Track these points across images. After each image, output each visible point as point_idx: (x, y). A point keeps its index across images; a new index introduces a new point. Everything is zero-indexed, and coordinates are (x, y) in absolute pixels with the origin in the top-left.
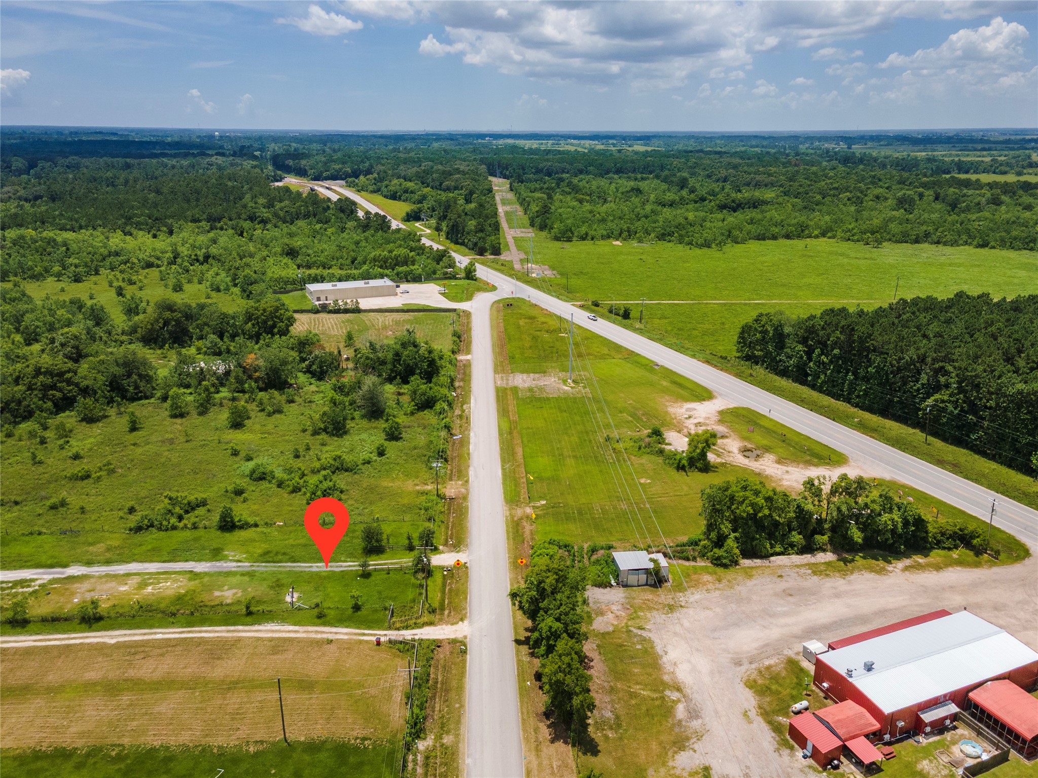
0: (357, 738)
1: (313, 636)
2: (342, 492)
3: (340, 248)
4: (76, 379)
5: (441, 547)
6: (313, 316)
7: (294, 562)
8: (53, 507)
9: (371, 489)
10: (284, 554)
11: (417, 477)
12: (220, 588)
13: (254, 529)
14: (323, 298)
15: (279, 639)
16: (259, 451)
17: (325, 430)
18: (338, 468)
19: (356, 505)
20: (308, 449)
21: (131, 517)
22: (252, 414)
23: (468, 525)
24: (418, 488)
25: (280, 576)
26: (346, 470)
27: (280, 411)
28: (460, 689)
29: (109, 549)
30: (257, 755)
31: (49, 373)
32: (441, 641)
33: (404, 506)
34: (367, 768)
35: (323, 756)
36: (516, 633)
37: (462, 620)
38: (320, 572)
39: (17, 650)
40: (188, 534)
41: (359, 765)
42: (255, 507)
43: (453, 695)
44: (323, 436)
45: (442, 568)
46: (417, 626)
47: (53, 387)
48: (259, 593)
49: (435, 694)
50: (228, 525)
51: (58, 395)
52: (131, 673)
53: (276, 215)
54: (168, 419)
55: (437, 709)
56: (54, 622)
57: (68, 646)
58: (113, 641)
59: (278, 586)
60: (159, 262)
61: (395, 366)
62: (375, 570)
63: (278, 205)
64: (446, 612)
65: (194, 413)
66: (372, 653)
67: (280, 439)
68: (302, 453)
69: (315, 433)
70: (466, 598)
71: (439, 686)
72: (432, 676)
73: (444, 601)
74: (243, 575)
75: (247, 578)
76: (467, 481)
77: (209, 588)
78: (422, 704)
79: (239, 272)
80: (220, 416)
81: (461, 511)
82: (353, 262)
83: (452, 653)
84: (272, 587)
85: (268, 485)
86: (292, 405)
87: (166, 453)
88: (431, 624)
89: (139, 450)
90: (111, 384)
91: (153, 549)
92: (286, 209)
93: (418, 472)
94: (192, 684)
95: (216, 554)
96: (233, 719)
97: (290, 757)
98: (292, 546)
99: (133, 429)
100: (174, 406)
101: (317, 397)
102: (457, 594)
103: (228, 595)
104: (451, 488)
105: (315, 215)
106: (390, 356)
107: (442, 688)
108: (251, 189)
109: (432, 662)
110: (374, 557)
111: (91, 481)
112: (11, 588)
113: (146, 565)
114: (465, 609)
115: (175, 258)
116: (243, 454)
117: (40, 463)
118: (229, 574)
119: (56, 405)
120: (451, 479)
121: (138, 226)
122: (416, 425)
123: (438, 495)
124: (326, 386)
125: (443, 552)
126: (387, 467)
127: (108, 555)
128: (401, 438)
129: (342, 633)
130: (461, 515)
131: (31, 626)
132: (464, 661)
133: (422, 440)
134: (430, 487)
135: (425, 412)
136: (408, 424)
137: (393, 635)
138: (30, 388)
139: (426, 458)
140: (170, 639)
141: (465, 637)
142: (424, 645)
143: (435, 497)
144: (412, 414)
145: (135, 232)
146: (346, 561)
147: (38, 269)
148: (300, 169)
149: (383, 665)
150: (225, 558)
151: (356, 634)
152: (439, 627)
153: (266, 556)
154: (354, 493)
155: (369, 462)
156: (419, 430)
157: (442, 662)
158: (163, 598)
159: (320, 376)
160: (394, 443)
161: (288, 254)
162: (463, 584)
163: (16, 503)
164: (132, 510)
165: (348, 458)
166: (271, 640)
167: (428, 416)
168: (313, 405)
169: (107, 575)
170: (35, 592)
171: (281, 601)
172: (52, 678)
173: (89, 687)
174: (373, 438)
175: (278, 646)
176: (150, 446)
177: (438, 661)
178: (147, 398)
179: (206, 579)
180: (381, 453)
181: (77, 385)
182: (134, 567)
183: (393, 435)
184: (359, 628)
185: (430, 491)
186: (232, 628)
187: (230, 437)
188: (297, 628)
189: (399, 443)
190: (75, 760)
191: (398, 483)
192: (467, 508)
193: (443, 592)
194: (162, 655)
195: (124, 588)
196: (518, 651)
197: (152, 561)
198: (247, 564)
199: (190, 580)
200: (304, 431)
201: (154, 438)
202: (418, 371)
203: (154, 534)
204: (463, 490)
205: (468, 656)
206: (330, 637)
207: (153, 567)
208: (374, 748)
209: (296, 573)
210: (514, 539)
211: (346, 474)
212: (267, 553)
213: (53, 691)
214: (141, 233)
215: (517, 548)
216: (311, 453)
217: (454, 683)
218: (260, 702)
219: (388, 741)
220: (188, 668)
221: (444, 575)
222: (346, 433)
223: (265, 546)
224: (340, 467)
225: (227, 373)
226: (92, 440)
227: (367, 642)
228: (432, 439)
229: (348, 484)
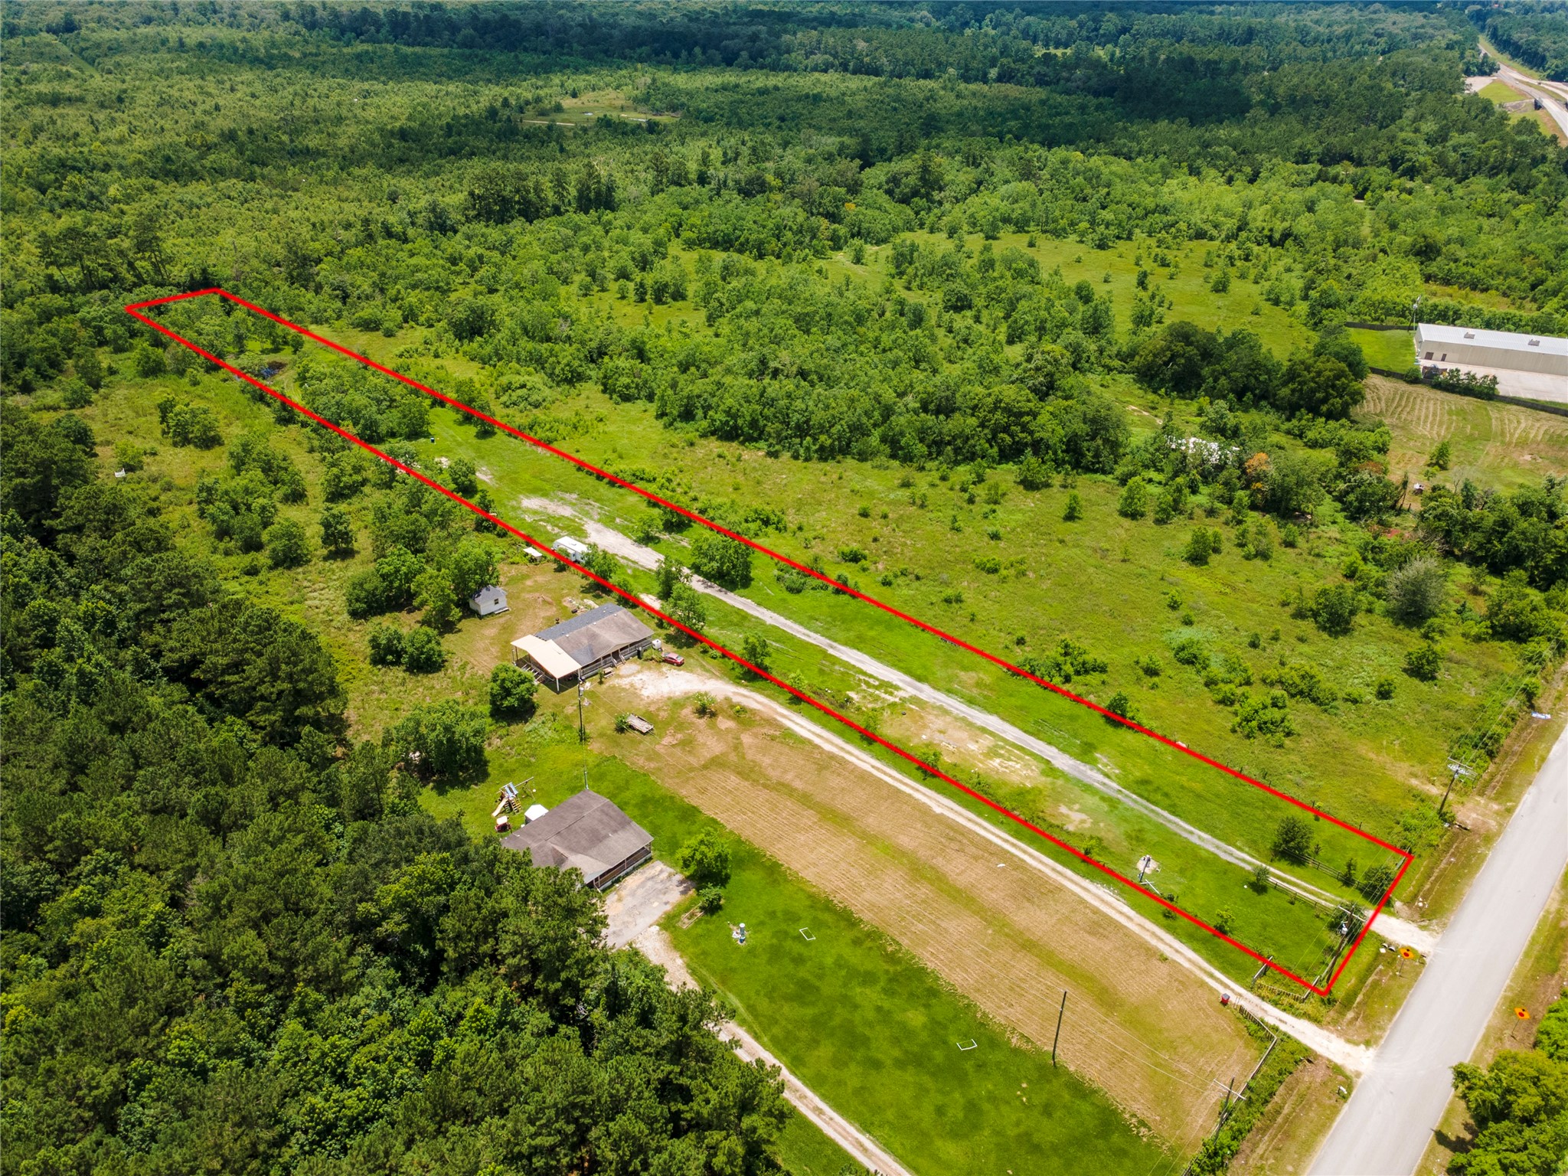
0: (1134, 1115)
1: (1147, 937)
2: (1288, 734)
3: (1524, 253)
4: (1032, 427)
5: (1398, 904)
6: (1403, 386)
7: (1173, 813)
8: (948, 601)
9: (1336, 751)
10: (1166, 795)
11: (1422, 762)
12: (1070, 803)
13: (1146, 737)
14: (1438, 355)
15: (1105, 916)
16: (1206, 613)
17: (1315, 615)
18: (1301, 693)
19: (1300, 767)
20: (1276, 639)
21: (1017, 649)
22: (1226, 546)
23: (1467, 890)
24: (1414, 782)
25: (1146, 826)
26: (1314, 700)
27: (1264, 555)
28: (1307, 1147)
29: (979, 684)
30: (1016, 1051)
31: (1008, 411)
32: (1317, 1056)
33: (1374, 802)
34: (1128, 1163)
35: (1085, 1107)
36: (1446, 1120)
37: (1368, 1044)
38: (1199, 847)
39: (855, 769)
40: (1064, 704)
41: (1121, 1153)
42: (1162, 703)
43: (1292, 1147)
44: (1308, 626)
45: (1381, 940)
46: (1289, 1009)
47: (1006, 429)
48: (1110, 836)
49: (1268, 1127)
50: (1116, 716)
51: (1008, 439)
52: (939, 862)
53: (1440, 160)
54: (1116, 515)
55: (1260, 1151)
56: (896, 752)
57: (899, 791)
58: (938, 810)
59: (1138, 839)
60: (1215, 233)
61: (1489, 541)
62: (1276, 887)
63: (1456, 138)
64: (1350, 1015)
65: (1151, 517)
66: (1210, 1011)
67: (1244, 605)
68: (1262, 644)
69: (1299, 615)
70: (1393, 1013)
71: (1280, 1120)
72: (1276, 1098)
73: (1356, 995)
74: (1103, 799)
75: (1105, 807)
76: (1509, 811)
77: (1058, 797)
78: (1240, 1131)
79: (1319, 279)
80: (1181, 536)
81: (1468, 859)
82: (1533, 287)
83: (1324, 1084)
84: (1129, 837)
85: (1194, 677)
86: (1289, 550)
87: (1091, 570)
88: (1316, 1020)
89: (1064, 552)
90: (1068, 443)
91: (1021, 708)
92: (1464, 150)
93: (1429, 754)
94: (990, 916)
95: (1086, 752)
96: (1011, 989)
97: (1049, 1081)
98: (1182, 787)
99: (1071, 516)
100: (1130, 499)
101: (1333, 550)
102: (1381, 997)
103: (1074, 819)
104: (1474, 810)
105: (1511, 170)
106: (1490, 519)
107: (1281, 1127)
108: (1420, 101)
109: (1288, 1079)
110: (1284, 864)
111: (994, 577)
112: (876, 688)
113: (1007, 726)
114: (1382, 1029)
115: (1240, 229)
116: (1183, 612)
117: (958, 530)
118: (1088, 788)
119: (1001, 451)
120: (1481, 794)
121: (1213, 160)
122: (1473, 662)
123: (1442, 815)
124: (1358, 534)
125: (1396, 915)
126: (1380, 722)
127: (975, 692)
128: (1433, 678)
129: (1185, 956)
130: (1464, 867)
131: (877, 746)
132: (1335, 1111)
133: (1469, 696)
134: (1435, 791)
135: (1505, 644)
136: (1457, 655)
137: (1250, 1002)
138: (982, 425)
139: (1457, 734)
140: (990, 842)
141: (1358, 1075)
142: (1289, 1047)
143: (1432, 814)
144: (1478, 639)
145: (1205, 170)
146: (1240, 849)
147: (1063, 223)
148: (1536, 53)
149: (1215, 1037)
150: (1092, 762)
151: (1201, 969)
152: (1325, 1033)
153: (1143, 787)
154: (1307, 743)
155: (1355, 701)
156: (1475, 674)
157: (1302, 1087)
158: (1005, 783)
159: (1355, 514)
160: (1416, 681)
161: (1418, 254)
162: (1401, 987)
163: (918, 578)
164: (1021, 642)
165: (1326, 682)
166: (1096, 911)
167: (1507, 656)
168: (1320, 562)
169: (964, 719)
170: (894, 704)
171: (1130, 863)
172: (871, 822)
173: (898, 854)
174: (1384, 659)
175: (1100, 925)
176: (1077, 551)
177: (1297, 1081)
178: (1104, 472)
179: (1060, 782)
180: (1384, 694)
181: (1031, 433)
182: (992, 722)
183: (1421, 670)
184: (1209, 962)
185: (1430, 798)
186: (1059, 867)
187: (1180, 574)
188: (1132, 913)
189: (1424, 687)
190: (855, 933)
191: (1384, 758)
192: (1482, 858)
193: (1362, 981)
194: (976, 858)
195: (973, 747)
196: (1431, 1151)
197: (1013, 724)
198: (1115, 785)
199: (1043, 773)
200: (1285, 604)
201: (1087, 541)
202: (1530, 563)
203: (1030, 688)
204: (1493, 824)
205: (1346, 1107)
206: (1168, 952)
207: (1012, 733)
208: (1148, 1145)
209: (1168, 831)
210: (1538, 959)
211: (1312, 706)
212: (1145, 782)
213: (868, 838)
214: (1213, 172)
215: (1533, 978)
216: (1277, 646)
217: (1302, 1133)
218: (1048, 987)
219: (1171, 1149)
220: (994, 893)
221: (1378, 954)
222: (1346, 631)
223: (1148, 770)
224: (1307, 692)
225: (1220, 467)
226: (1019, 516)
227: (1211, 990)
228: (1488, 703)
229: (1306, 724)
